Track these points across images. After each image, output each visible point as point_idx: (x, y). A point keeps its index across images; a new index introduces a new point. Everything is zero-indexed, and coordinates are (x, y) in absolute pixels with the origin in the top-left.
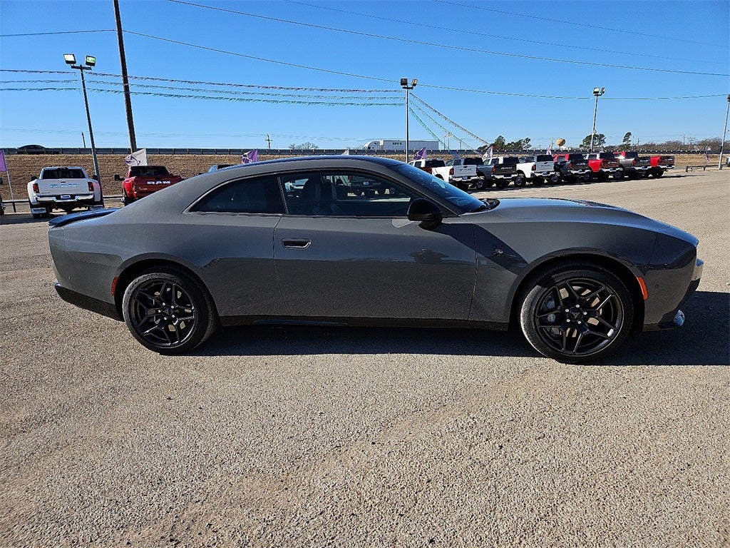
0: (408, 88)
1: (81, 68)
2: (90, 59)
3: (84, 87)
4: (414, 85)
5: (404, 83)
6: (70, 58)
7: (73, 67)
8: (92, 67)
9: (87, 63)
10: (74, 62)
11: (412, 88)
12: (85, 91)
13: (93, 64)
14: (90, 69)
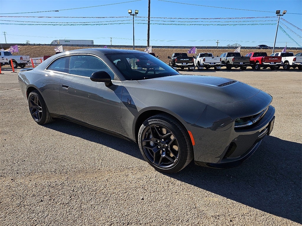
0: (280, 15)
1: (133, 15)
2: (137, 11)
3: (133, 22)
4: (284, 13)
5: (278, 12)
6: (130, 11)
7: (131, 15)
8: (137, 14)
9: (136, 13)
10: (131, 13)
11: (283, 15)
12: (133, 24)
13: (137, 13)
14: (136, 15)
